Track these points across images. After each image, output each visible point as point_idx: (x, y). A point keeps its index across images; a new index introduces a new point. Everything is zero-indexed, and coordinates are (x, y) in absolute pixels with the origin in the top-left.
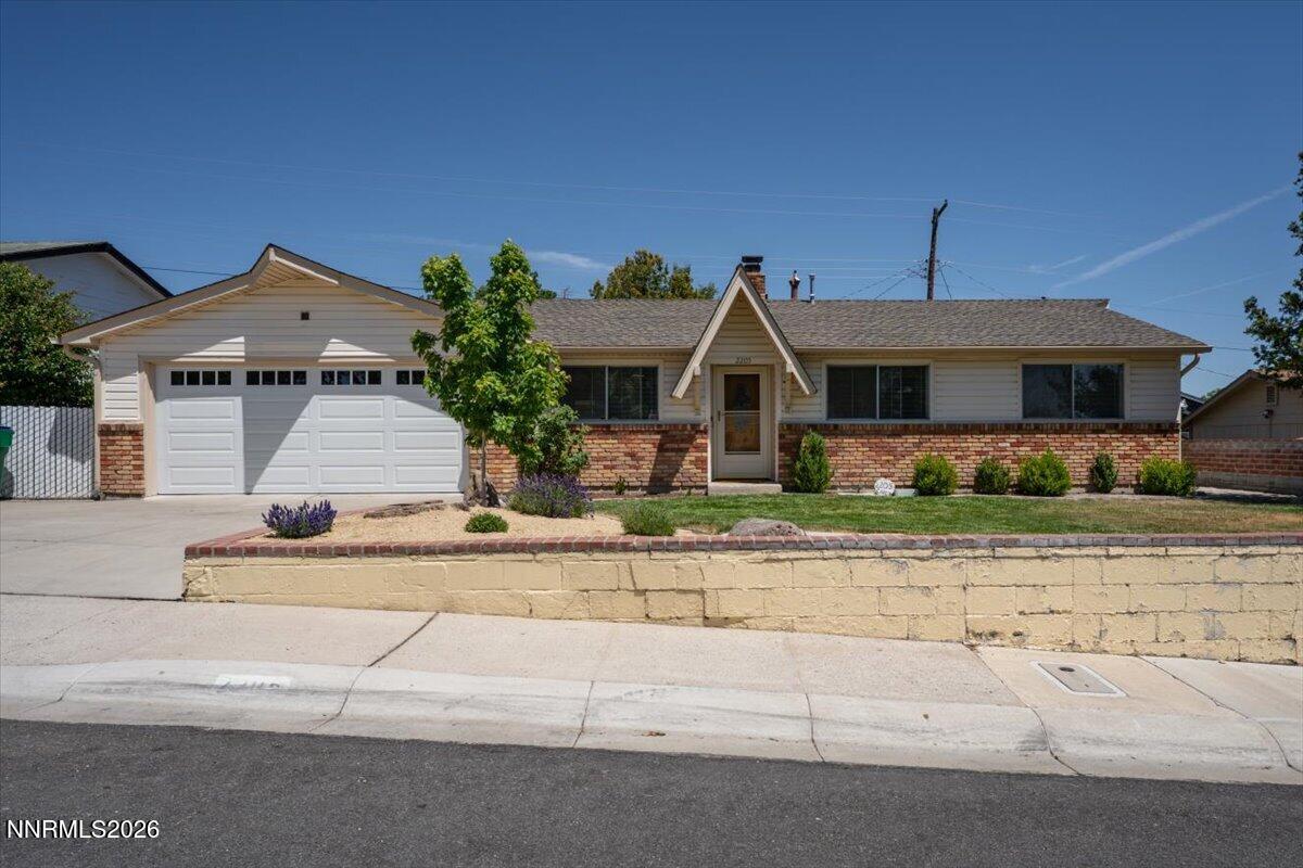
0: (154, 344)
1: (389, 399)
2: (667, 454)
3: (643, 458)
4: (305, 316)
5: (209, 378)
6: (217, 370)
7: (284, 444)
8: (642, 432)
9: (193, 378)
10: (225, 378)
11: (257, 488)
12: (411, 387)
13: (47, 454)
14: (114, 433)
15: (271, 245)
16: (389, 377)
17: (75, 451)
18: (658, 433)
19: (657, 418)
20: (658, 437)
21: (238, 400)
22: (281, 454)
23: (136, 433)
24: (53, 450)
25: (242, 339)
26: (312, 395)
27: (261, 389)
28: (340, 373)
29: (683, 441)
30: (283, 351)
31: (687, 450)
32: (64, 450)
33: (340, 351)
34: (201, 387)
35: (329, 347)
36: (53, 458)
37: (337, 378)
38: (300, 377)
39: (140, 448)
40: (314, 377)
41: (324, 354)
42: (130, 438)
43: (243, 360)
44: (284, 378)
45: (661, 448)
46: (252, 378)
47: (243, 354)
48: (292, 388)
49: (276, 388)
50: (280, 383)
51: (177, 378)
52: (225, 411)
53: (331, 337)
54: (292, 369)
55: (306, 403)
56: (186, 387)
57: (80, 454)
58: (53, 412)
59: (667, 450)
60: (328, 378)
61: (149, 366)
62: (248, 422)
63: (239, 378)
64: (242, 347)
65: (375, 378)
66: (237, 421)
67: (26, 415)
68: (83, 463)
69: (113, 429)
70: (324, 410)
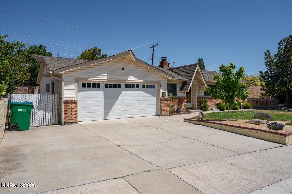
0: (81, 75)
1: (141, 92)
2: (180, 104)
3: (175, 105)
4: (123, 69)
5: (94, 85)
6: (96, 83)
7: (115, 105)
8: (175, 99)
9: (89, 85)
10: (99, 86)
11: (108, 118)
12: (145, 89)
13: (37, 111)
14: (69, 103)
15: (131, 50)
16: (141, 86)
17: (46, 109)
18: (178, 99)
19: (177, 96)
20: (178, 100)
21: (103, 92)
22: (114, 108)
23: (75, 103)
24: (39, 109)
25: (106, 74)
26: (122, 91)
27: (109, 89)
28: (129, 85)
29: (182, 101)
30: (117, 78)
31: (183, 103)
32: (43, 109)
33: (132, 79)
34: (91, 88)
35: (129, 78)
36: (39, 112)
37: (129, 86)
38: (119, 86)
39: (76, 107)
40: (123, 86)
41: (128, 80)
42: (74, 104)
43: (107, 81)
44: (115, 86)
45: (179, 102)
46: (106, 86)
47: (107, 79)
48: (117, 89)
49: (113, 89)
50: (114, 87)
51: (84, 85)
52: (98, 95)
53: (131, 75)
54: (117, 83)
55: (121, 93)
56: (87, 88)
57: (48, 110)
58: (40, 96)
59: (180, 103)
60: (126, 86)
61: (77, 80)
62: (105, 98)
63: (102, 86)
64: (107, 77)
65: (138, 86)
66: (102, 99)
67: (30, 97)
68: (49, 113)
69: (69, 102)
70: (126, 95)
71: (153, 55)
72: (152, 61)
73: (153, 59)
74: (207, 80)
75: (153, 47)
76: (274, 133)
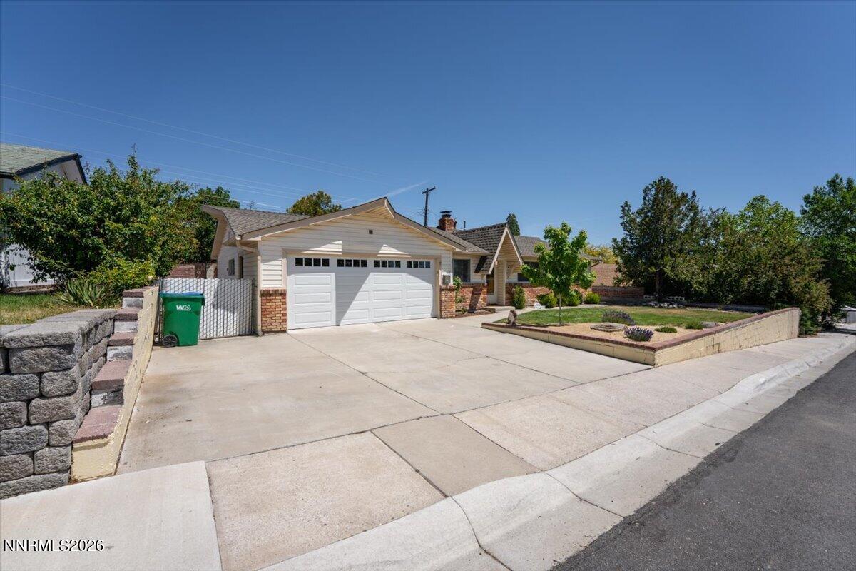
0: (291, 243)
1: (404, 274)
2: (474, 296)
3: (467, 298)
4: (371, 232)
5: (317, 262)
6: (322, 258)
7: (357, 298)
8: (467, 287)
9: (308, 262)
10: (326, 263)
11: (343, 322)
12: (413, 269)
13: (212, 310)
14: (270, 295)
15: (386, 198)
16: (404, 264)
17: (229, 307)
18: (472, 287)
19: (469, 281)
20: (472, 289)
21: (333, 275)
22: (355, 304)
23: (283, 294)
24: (216, 307)
25: (341, 242)
26: (369, 273)
27: (345, 268)
28: (383, 262)
29: (479, 291)
30: (360, 249)
31: (480, 294)
32: (222, 307)
33: (387, 251)
34: (313, 268)
35: (383, 248)
36: (216, 312)
37: (382, 264)
38: (364, 264)
39: (284, 303)
40: (371, 263)
41: (381, 252)
42: (280, 298)
43: (341, 253)
44: (356, 263)
45: (473, 294)
46: (340, 263)
47: (341, 250)
48: (360, 269)
49: (353, 269)
50: (355, 266)
51: (299, 262)
52: (325, 281)
53: (384, 243)
54: (360, 258)
55: (367, 276)
56: (304, 268)
57: (232, 309)
58: (216, 282)
60: (377, 264)
61: (286, 253)
62: (338, 287)
63: (333, 263)
64: (341, 246)
65: (398, 264)
66: (332, 287)
67: (199, 284)
68: (234, 313)
69: (271, 292)
70: (376, 280)
71: (426, 206)
72: (424, 218)
73: (426, 214)
74: (523, 253)
75: (427, 192)
76: (637, 346)
